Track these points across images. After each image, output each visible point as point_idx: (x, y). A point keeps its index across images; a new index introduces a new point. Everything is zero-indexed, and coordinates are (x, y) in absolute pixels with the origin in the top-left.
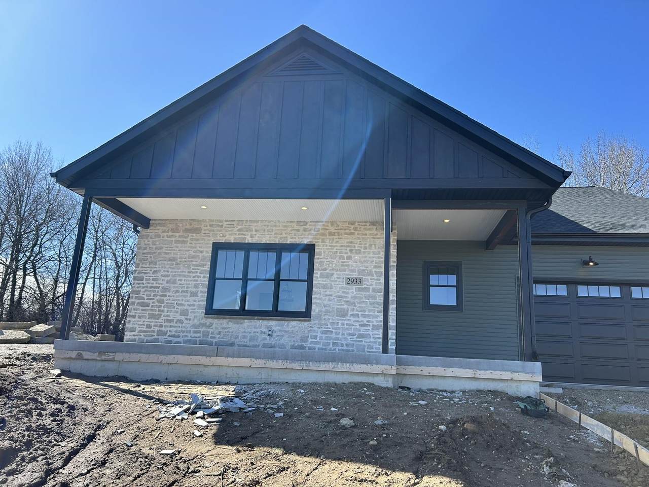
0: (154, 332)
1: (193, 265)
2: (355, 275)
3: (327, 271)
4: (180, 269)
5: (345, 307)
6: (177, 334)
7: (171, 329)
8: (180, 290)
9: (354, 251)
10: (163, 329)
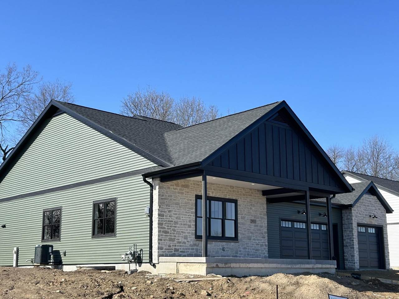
0: (172, 249)
1: (188, 208)
2: (253, 218)
3: (243, 215)
4: (181, 210)
5: (250, 235)
6: (184, 250)
7: (181, 247)
8: (183, 223)
9: (252, 205)
10: (176, 247)
